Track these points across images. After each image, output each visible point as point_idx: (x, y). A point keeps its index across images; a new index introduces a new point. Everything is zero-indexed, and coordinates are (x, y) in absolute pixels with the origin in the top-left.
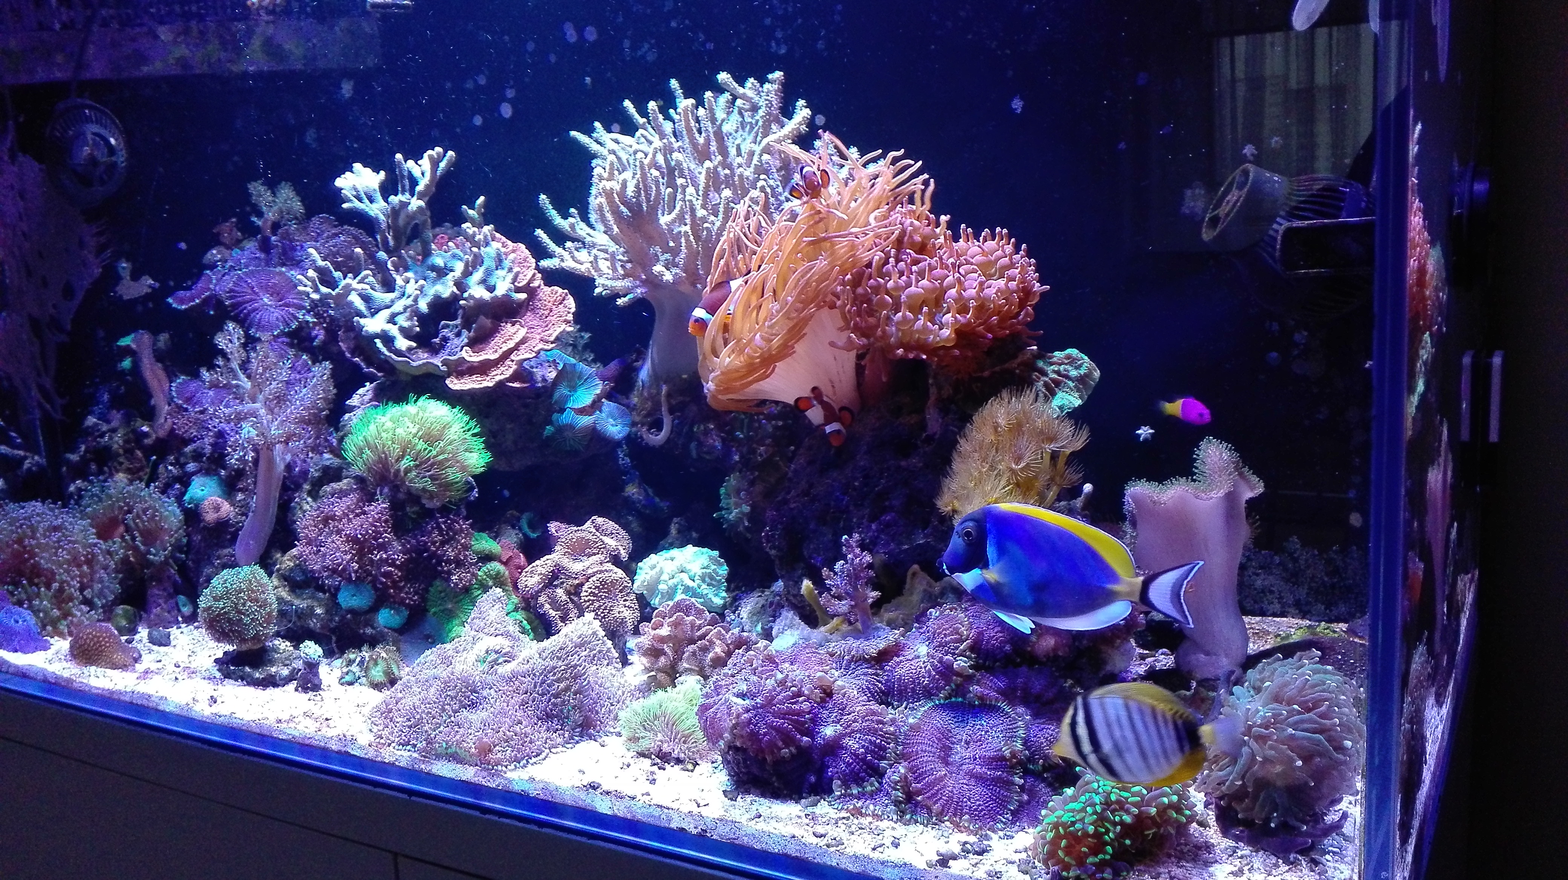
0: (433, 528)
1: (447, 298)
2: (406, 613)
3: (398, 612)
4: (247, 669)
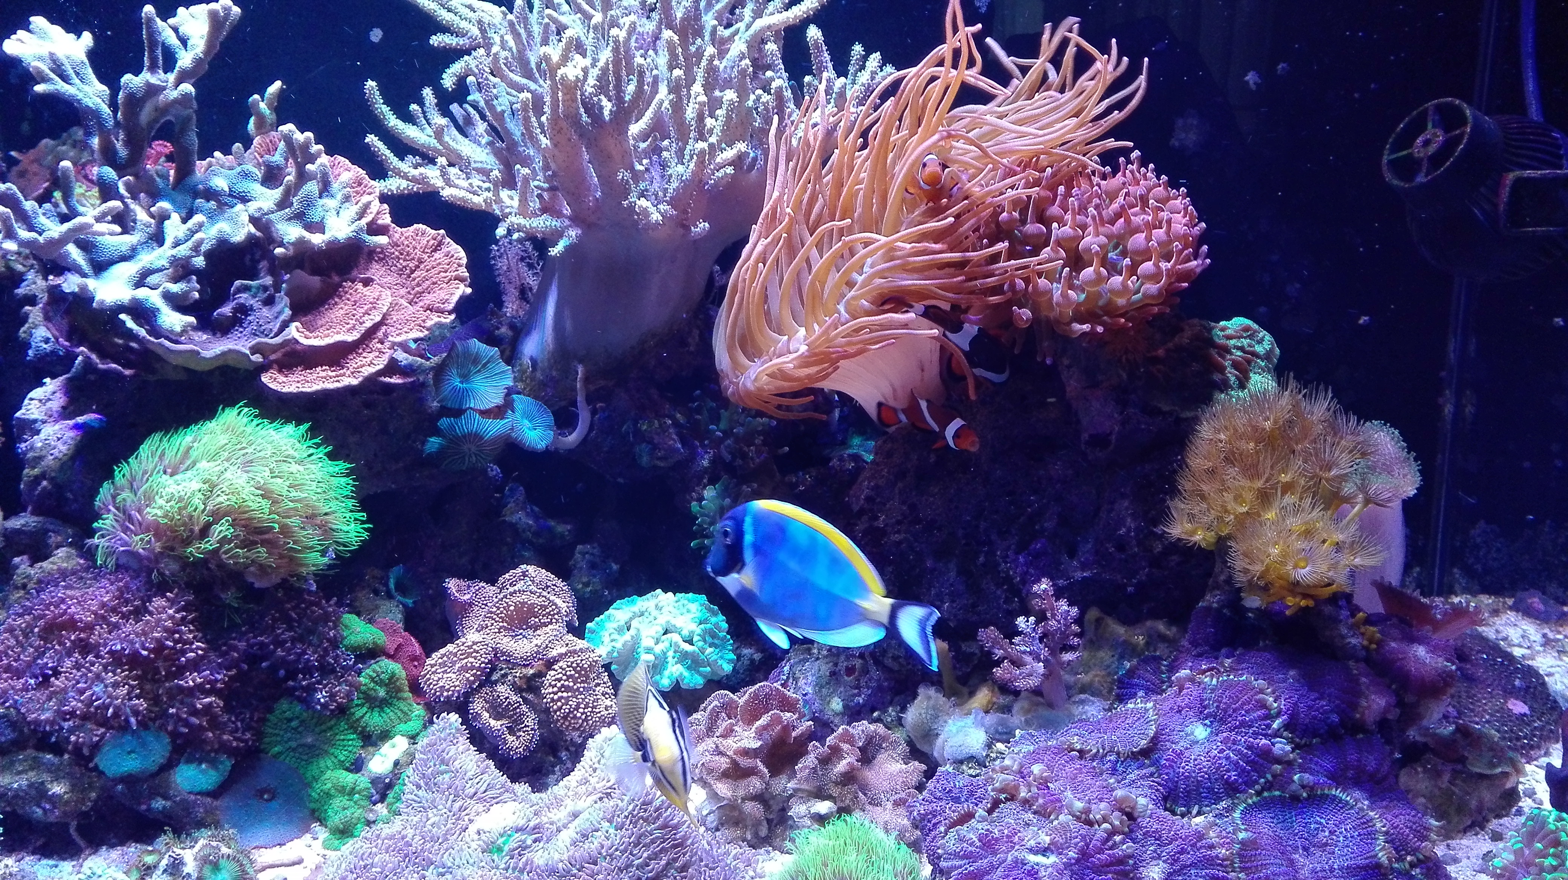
0: (274, 620)
1: (239, 244)
2: (227, 764)
3: (213, 763)
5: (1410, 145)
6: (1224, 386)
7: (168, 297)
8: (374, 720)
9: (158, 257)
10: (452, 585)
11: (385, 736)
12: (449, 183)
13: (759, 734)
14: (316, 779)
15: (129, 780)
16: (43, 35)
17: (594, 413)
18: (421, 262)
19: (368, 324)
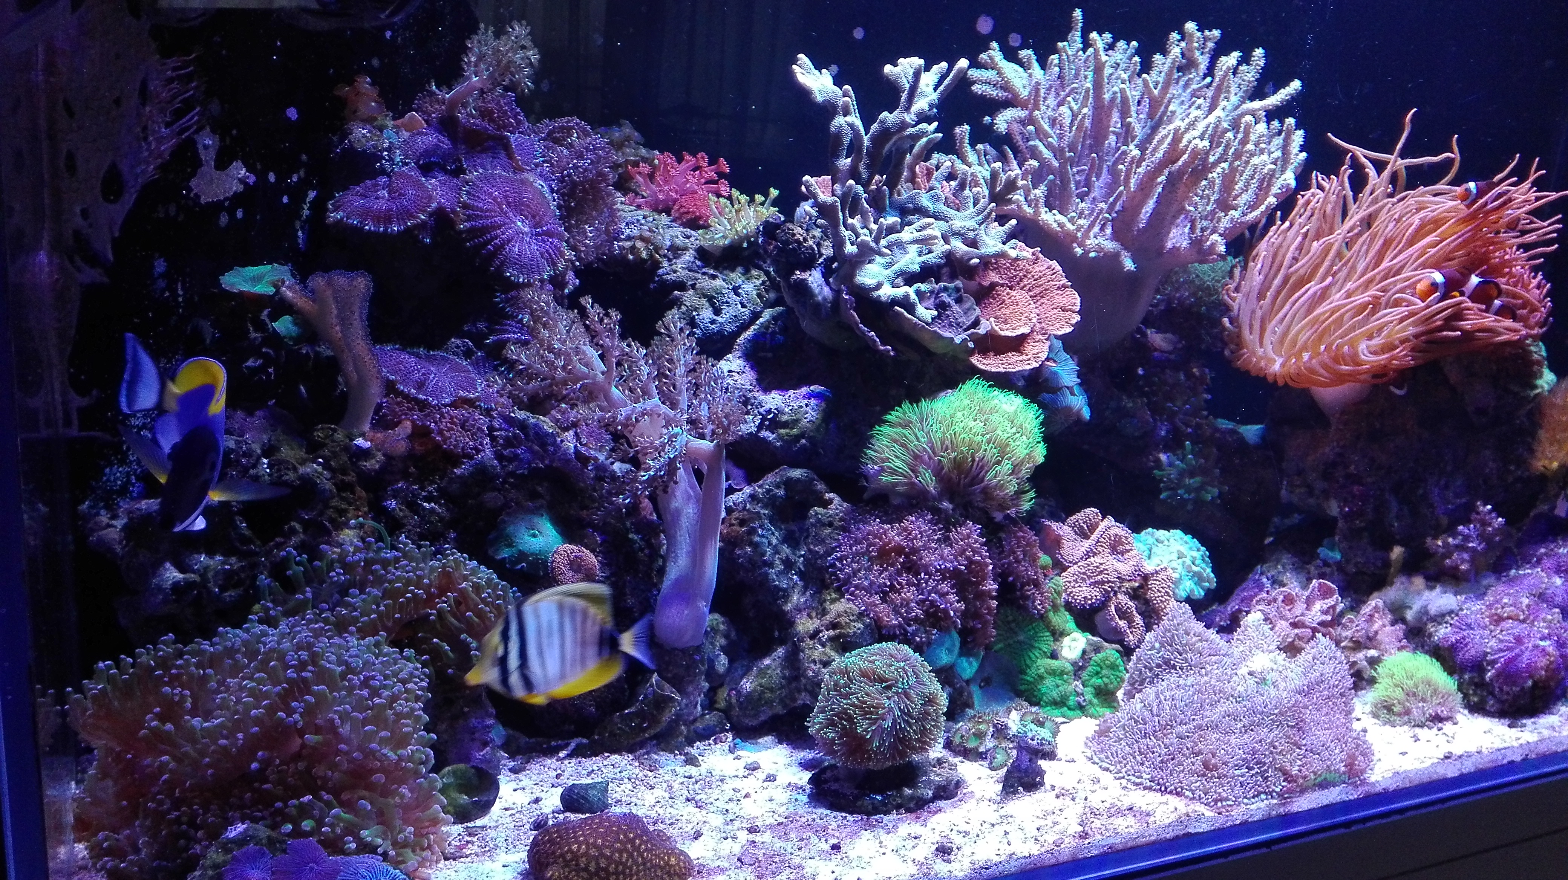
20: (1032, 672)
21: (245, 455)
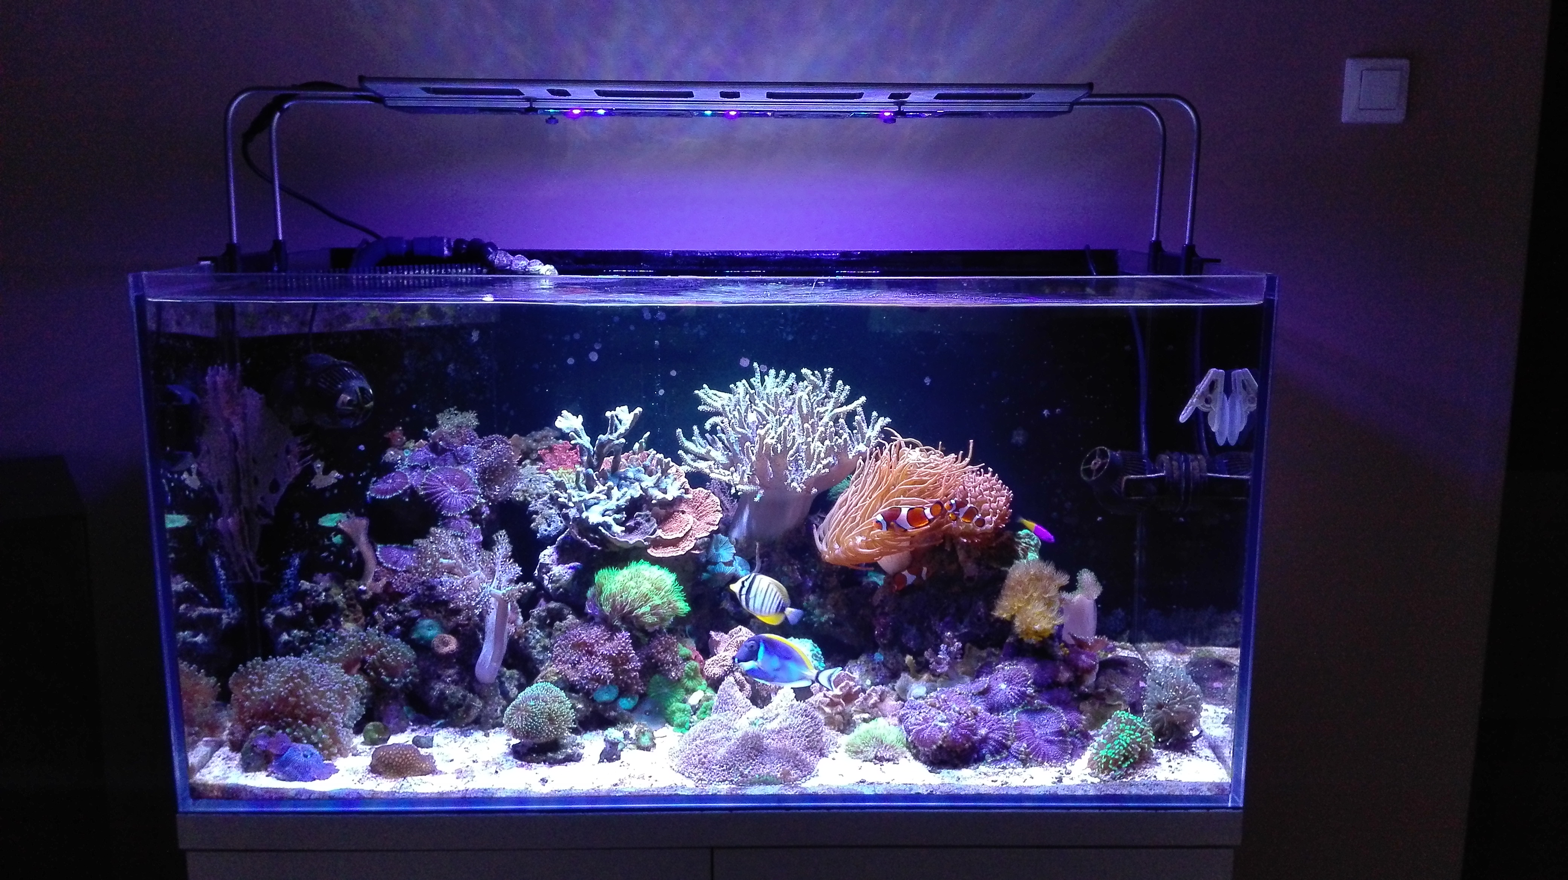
4: (550, 755)
5: (1090, 463)
6: (1018, 558)
7: (614, 519)
8: (690, 684)
9: (612, 504)
10: (712, 633)
11: (694, 691)
12: (712, 472)
13: (841, 689)
14: (669, 706)
15: (605, 704)
16: (567, 418)
17: (763, 562)
18: (701, 503)
19: (687, 530)
20: (670, 709)
21: (314, 591)
